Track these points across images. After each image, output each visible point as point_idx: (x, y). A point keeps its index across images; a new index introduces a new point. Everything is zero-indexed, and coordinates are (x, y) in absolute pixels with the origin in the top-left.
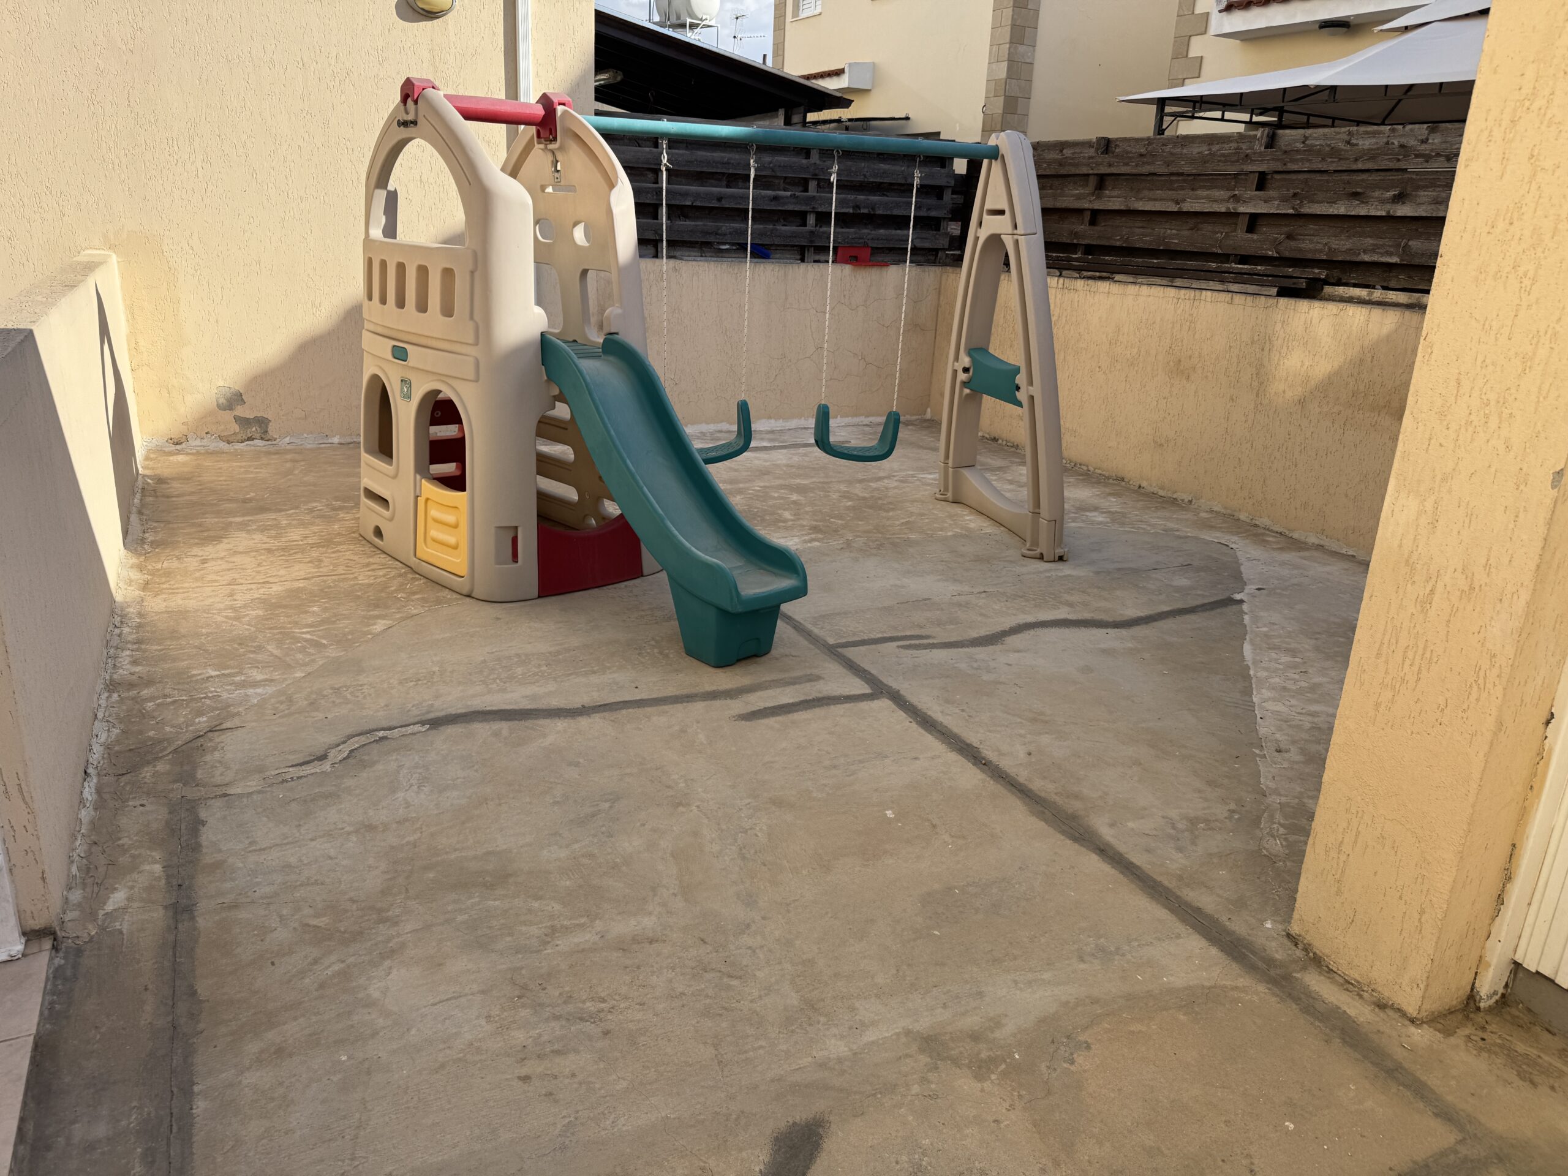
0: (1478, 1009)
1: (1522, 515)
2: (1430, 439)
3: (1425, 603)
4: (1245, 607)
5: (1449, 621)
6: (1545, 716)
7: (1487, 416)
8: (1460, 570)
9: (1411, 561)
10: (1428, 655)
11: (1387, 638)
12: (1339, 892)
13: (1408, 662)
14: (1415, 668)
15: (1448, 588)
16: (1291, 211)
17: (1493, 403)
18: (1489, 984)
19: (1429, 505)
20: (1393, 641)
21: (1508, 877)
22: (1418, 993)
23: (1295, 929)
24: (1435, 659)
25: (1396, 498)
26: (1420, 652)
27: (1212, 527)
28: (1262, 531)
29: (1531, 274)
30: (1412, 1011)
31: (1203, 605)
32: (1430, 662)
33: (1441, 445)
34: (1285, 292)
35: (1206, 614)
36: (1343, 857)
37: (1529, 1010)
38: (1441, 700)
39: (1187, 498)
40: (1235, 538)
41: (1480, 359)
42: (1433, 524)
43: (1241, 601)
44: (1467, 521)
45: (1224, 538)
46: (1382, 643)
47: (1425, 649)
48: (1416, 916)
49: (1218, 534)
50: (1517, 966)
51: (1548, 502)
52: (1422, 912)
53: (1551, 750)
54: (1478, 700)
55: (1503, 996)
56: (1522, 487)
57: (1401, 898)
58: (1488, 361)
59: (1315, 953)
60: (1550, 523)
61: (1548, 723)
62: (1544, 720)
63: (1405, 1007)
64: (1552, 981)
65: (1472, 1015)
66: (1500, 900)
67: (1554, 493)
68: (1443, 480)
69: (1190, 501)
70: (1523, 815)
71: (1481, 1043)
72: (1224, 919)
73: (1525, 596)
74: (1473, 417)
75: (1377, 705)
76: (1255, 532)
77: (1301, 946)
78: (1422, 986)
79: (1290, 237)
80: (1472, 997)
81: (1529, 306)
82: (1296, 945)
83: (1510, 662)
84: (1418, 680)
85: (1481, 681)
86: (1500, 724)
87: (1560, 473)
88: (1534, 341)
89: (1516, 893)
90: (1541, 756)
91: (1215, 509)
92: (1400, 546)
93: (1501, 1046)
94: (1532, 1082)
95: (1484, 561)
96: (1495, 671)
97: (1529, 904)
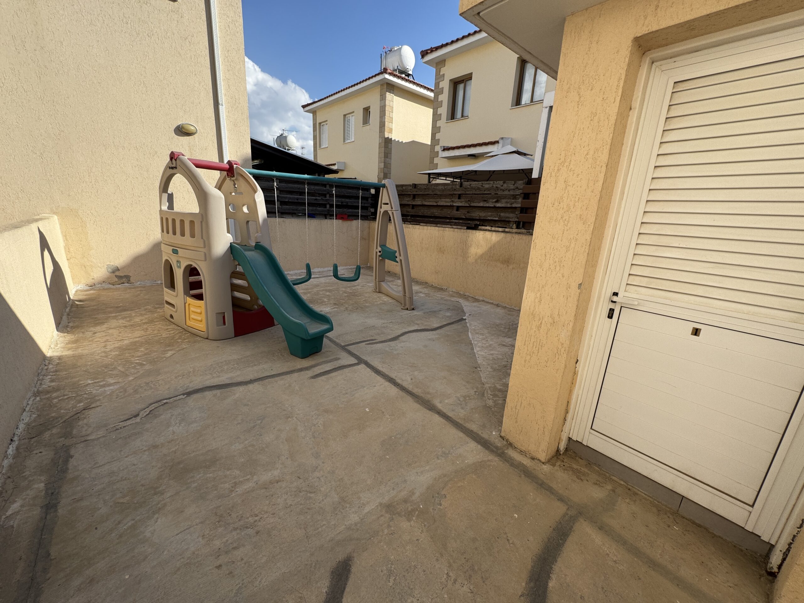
0: (560, 454)
1: (569, 298)
2: (537, 274)
3: (539, 327)
4: (467, 321)
5: (547, 333)
6: (575, 360)
7: (555, 266)
8: (550, 316)
9: (533, 314)
10: (541, 344)
11: (527, 339)
12: (516, 422)
13: (534, 347)
14: (537, 349)
15: (546, 323)
16: (468, 205)
17: (557, 262)
18: (562, 447)
19: (538, 295)
20: (529, 340)
21: (567, 412)
22: (544, 454)
23: (503, 434)
24: (543, 346)
25: (527, 293)
26: (538, 343)
27: (454, 296)
28: (467, 297)
29: (567, 220)
30: (543, 460)
31: (455, 321)
32: (542, 346)
33: (541, 276)
34: (468, 228)
35: (456, 324)
36: (517, 411)
37: (574, 452)
38: (546, 359)
39: (445, 288)
40: (460, 299)
41: (552, 247)
42: (540, 301)
43: (466, 319)
44: (551, 301)
45: (458, 300)
46: (526, 341)
47: (540, 342)
48: (543, 429)
49: (456, 298)
50: (570, 439)
51: (577, 294)
52: (544, 428)
53: (578, 371)
54: (558, 358)
55: (566, 448)
56: (568, 289)
57: (537, 423)
58: (555, 248)
59: (510, 442)
60: (578, 301)
61: (576, 363)
62: (575, 362)
63: (540, 459)
64: (582, 443)
65: (559, 457)
66: (565, 419)
67: (579, 291)
68: (543, 287)
69: (447, 289)
70: (571, 392)
71: (564, 467)
72: (480, 433)
73: (571, 324)
74: (550, 267)
75: (525, 361)
76: (466, 297)
77: (505, 440)
78: (546, 452)
79: (468, 212)
80: (558, 450)
81: (567, 230)
82: (504, 439)
83: (568, 346)
84: (538, 352)
85: (559, 352)
86: (566, 366)
87: (580, 284)
88: (570, 241)
89: (569, 416)
90: (575, 373)
91: (454, 291)
92: (530, 309)
93: (570, 467)
94: (581, 480)
95: (557, 313)
96: (563, 349)
97: (573, 419)
